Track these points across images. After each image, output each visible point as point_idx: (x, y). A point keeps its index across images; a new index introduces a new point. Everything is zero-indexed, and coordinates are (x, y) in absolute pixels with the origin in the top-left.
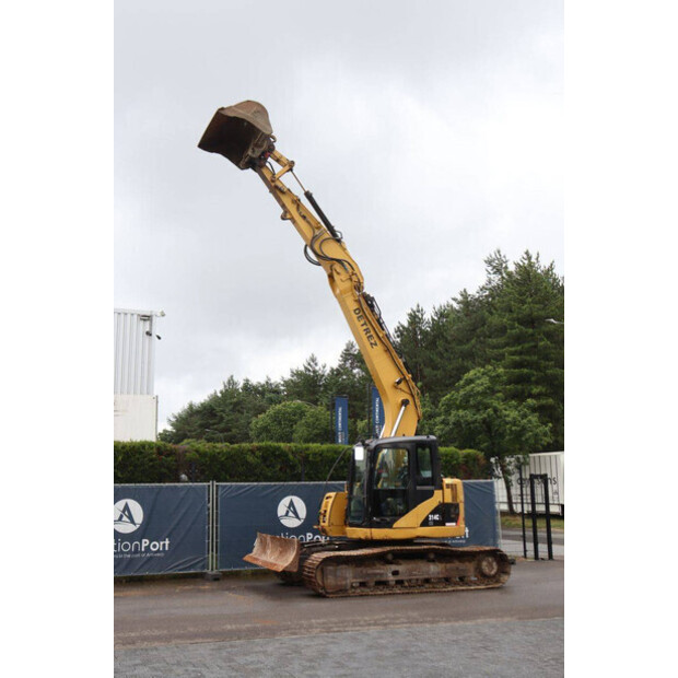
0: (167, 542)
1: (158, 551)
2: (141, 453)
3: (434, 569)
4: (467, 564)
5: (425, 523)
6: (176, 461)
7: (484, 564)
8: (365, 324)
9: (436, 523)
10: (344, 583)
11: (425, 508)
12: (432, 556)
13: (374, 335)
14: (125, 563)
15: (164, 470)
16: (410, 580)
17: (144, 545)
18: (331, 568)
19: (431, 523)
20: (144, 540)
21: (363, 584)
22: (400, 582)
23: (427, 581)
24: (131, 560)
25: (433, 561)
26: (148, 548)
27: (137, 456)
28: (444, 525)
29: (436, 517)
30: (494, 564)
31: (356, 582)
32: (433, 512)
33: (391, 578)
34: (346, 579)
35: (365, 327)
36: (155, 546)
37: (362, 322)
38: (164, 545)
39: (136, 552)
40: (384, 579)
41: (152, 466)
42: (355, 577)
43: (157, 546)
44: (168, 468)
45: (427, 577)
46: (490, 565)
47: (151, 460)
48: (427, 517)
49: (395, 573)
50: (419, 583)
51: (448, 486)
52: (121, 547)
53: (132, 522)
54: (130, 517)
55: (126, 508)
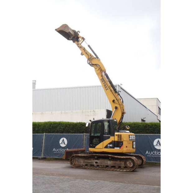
2: (77, 125)
3: (109, 163)
4: (122, 162)
5: (106, 147)
7: (128, 163)
8: (104, 83)
9: (110, 147)
10: (80, 164)
11: (106, 142)
12: (110, 158)
13: (107, 86)
14: (62, 155)
16: (101, 165)
18: (77, 159)
19: (109, 147)
21: (86, 165)
22: (98, 166)
23: (107, 166)
25: (110, 160)
28: (114, 148)
29: (111, 145)
30: (132, 163)
31: (84, 164)
32: (110, 144)
33: (95, 164)
34: (81, 163)
35: (104, 84)
37: (103, 83)
40: (92, 164)
42: (84, 163)
45: (107, 165)
46: (130, 163)
48: (107, 145)
49: (96, 163)
50: (105, 167)
51: (117, 135)
52: (62, 150)
53: (65, 144)
54: (64, 143)
55: (63, 140)
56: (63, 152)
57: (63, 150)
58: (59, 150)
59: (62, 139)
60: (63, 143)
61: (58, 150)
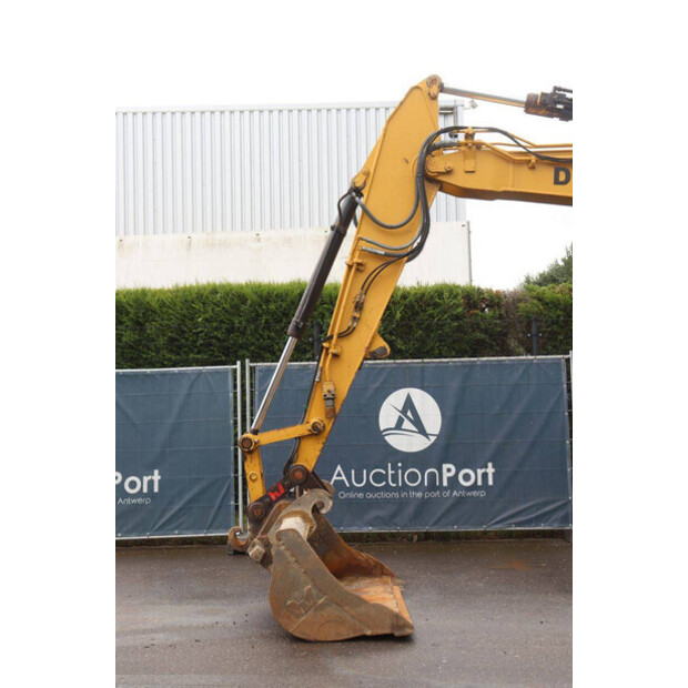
0: (490, 470)
1: (474, 487)
2: (436, 305)
6: (501, 317)
14: (411, 509)
15: (479, 335)
17: (446, 475)
20: (445, 467)
24: (424, 503)
26: (453, 481)
27: (430, 311)
36: (467, 477)
38: (485, 476)
39: (433, 486)
41: (459, 329)
43: (471, 477)
44: (485, 331)
47: (457, 318)
52: (403, 478)
53: (422, 431)
54: (417, 422)
55: (409, 404)
56: (416, 489)
57: (413, 477)
58: (378, 477)
59: (396, 400)
60: (407, 424)
61: (368, 476)
